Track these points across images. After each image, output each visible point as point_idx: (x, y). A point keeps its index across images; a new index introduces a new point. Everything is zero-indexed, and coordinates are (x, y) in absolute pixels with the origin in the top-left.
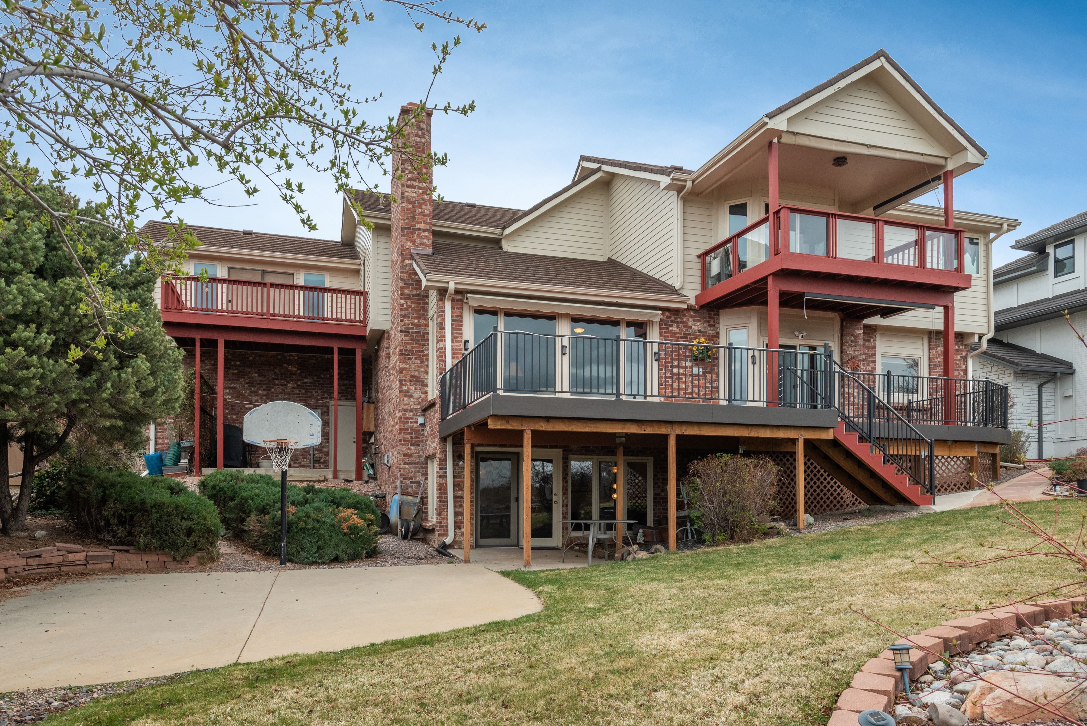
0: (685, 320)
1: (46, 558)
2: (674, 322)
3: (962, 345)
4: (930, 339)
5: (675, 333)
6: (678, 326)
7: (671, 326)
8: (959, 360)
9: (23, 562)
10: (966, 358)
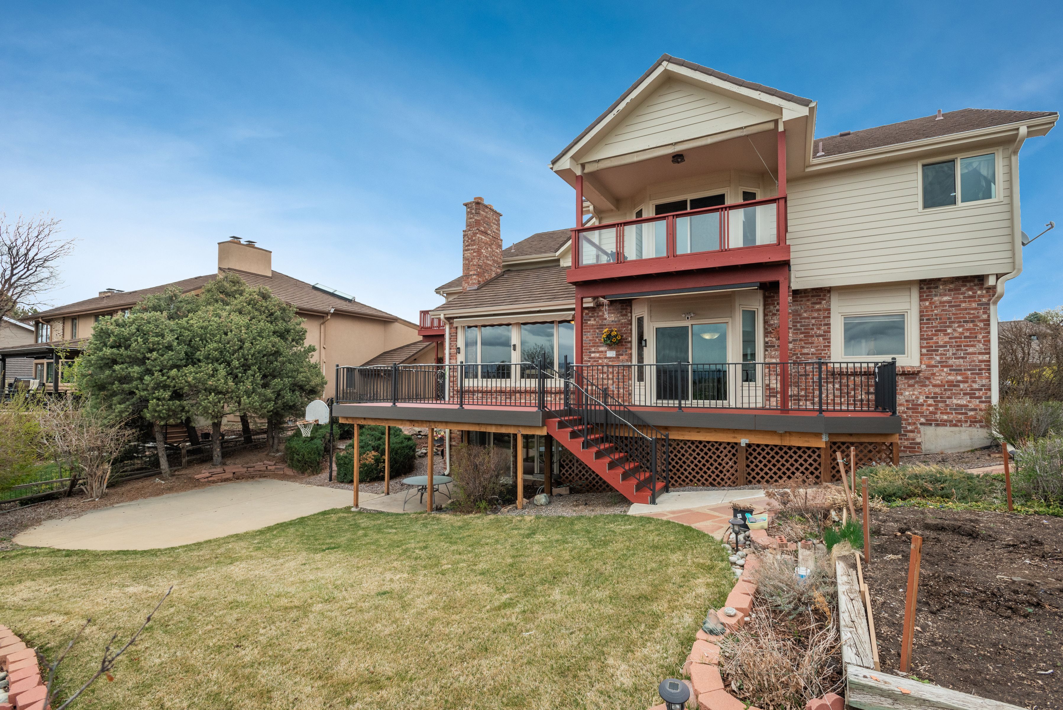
0: (600, 314)
1: (257, 468)
2: (592, 317)
3: (981, 289)
4: (921, 288)
5: (593, 325)
6: (595, 320)
7: (590, 320)
8: (975, 309)
9: (245, 469)
10: (989, 304)
